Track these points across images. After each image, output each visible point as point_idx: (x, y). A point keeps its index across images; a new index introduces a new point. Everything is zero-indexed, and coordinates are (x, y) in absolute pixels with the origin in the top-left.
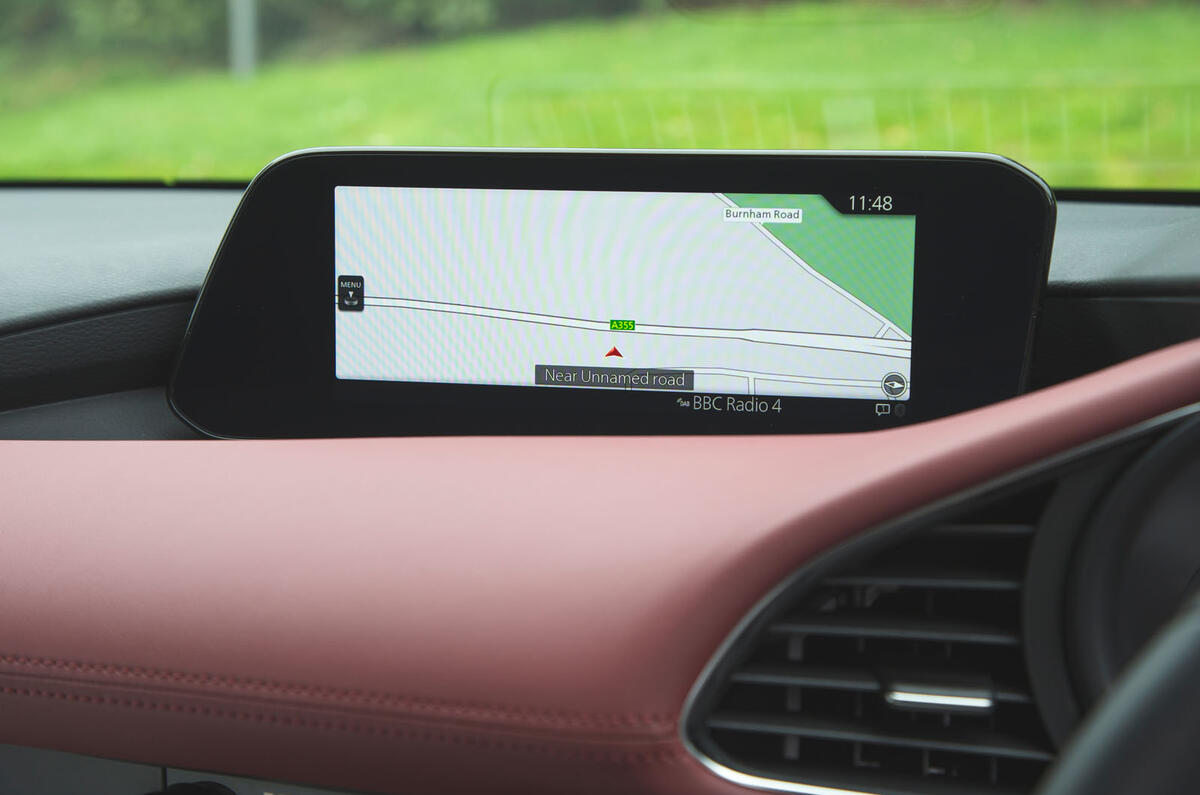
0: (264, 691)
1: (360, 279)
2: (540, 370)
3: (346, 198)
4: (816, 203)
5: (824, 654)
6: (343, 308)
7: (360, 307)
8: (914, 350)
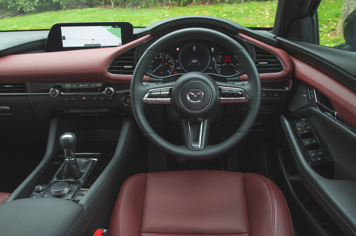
0: (68, 72)
1: (65, 37)
2: (85, 45)
3: (62, 28)
4: (111, 27)
5: (118, 64)
6: (63, 40)
7: (65, 39)
8: (122, 41)
